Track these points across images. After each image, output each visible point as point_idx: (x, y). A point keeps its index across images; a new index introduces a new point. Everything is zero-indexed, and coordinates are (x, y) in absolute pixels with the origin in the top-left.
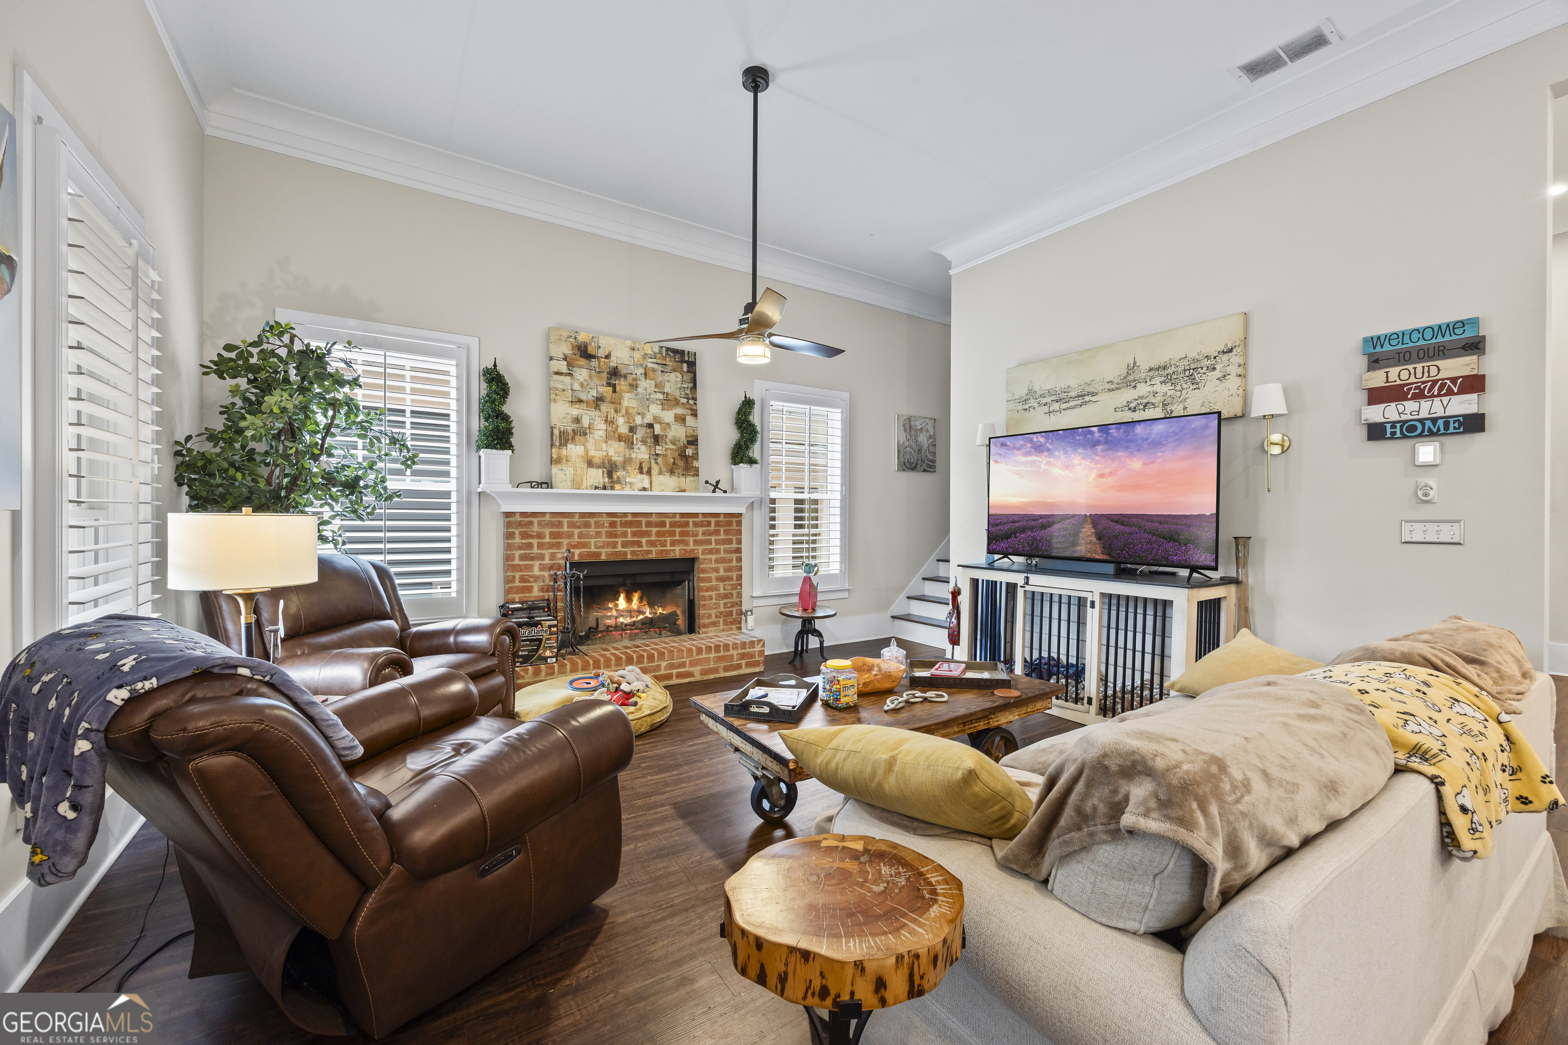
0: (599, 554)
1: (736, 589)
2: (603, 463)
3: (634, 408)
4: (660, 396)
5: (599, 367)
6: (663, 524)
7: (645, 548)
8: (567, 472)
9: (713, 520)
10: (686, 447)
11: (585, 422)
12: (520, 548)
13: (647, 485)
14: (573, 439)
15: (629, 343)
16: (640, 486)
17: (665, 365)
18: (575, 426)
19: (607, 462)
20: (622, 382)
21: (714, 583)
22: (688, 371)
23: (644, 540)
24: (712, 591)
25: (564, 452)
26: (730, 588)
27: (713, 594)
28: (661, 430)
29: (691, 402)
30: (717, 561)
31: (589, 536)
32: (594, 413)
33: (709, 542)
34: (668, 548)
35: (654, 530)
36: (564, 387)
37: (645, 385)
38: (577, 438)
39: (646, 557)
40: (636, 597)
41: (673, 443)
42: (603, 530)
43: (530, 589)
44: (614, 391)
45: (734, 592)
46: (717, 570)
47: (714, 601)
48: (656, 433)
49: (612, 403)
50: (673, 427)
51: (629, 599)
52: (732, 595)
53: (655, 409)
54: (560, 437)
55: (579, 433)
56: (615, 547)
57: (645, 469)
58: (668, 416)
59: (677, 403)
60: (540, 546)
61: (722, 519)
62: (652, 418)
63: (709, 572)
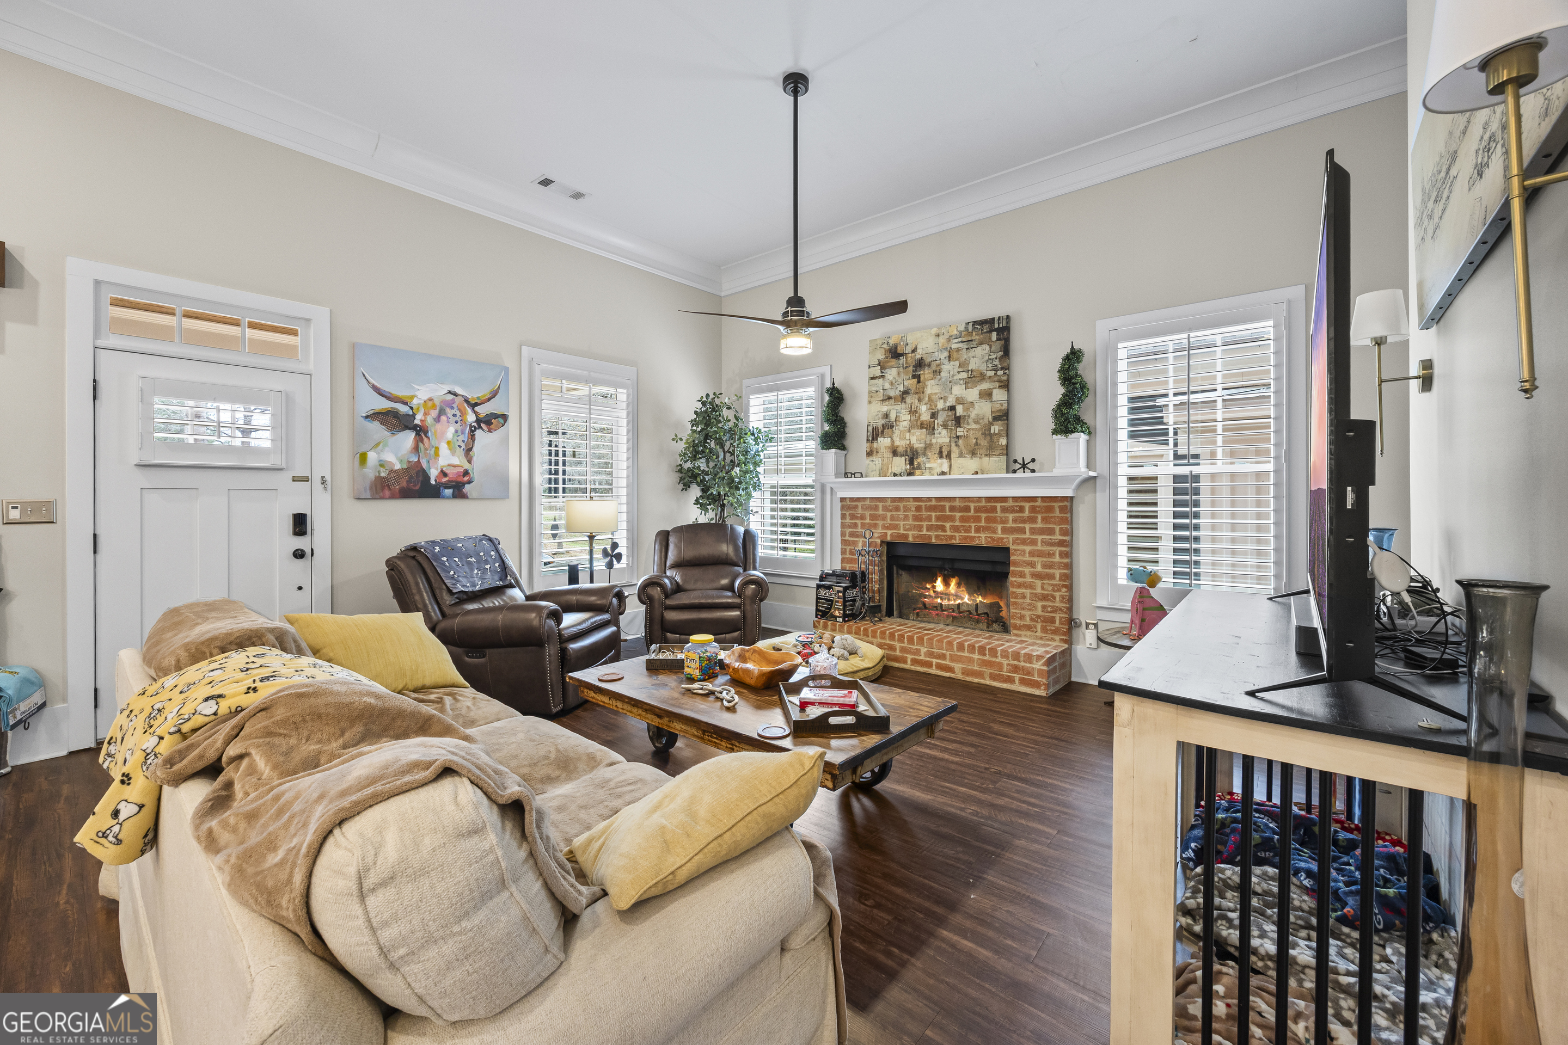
0: (906, 536)
1: (1059, 590)
2: (906, 451)
3: (936, 394)
4: (964, 375)
5: (906, 363)
6: (967, 509)
7: (948, 533)
8: (877, 463)
9: (1027, 506)
10: (991, 424)
11: (893, 416)
12: (850, 527)
13: (946, 469)
14: (883, 432)
15: (934, 331)
16: (939, 470)
17: (971, 341)
18: (884, 421)
19: (909, 450)
21: (1028, 579)
22: (998, 339)
23: (948, 525)
24: (1026, 588)
25: (875, 445)
26: (1050, 588)
27: (1028, 592)
28: (964, 411)
29: (1000, 373)
30: (1032, 554)
31: (898, 519)
32: (899, 407)
33: (1022, 531)
34: (973, 534)
35: (958, 515)
36: (877, 389)
38: (886, 431)
39: (950, 542)
40: (953, 582)
41: (976, 422)
42: (910, 514)
43: (856, 561)
44: (919, 382)
45: (1057, 594)
46: (1032, 565)
47: (1028, 601)
48: (958, 415)
49: (917, 393)
50: (977, 406)
51: (946, 583)
52: (1055, 598)
53: (958, 390)
54: (873, 432)
55: (887, 426)
56: (920, 531)
57: (945, 453)
58: (972, 394)
59: (982, 377)
60: (863, 526)
61: (1039, 503)
62: (954, 400)
63: (1021, 566)
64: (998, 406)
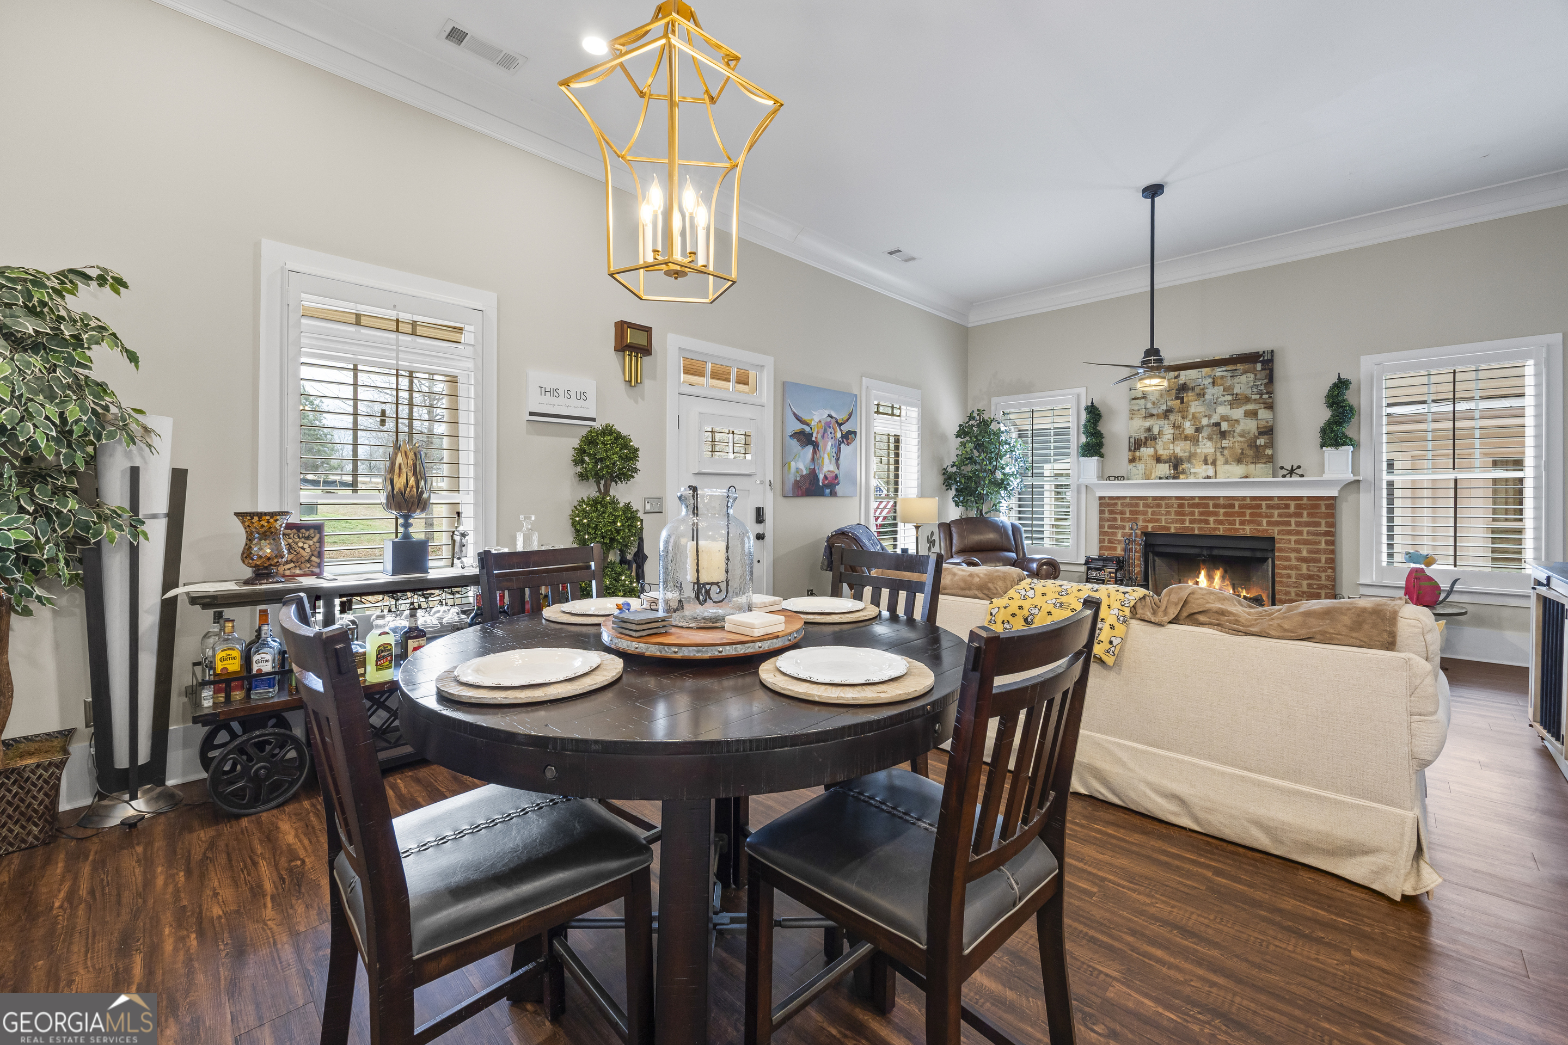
0: (1169, 528)
1: (1324, 571)
2: (1170, 459)
3: (1200, 413)
4: (1229, 398)
5: (1169, 387)
6: (1232, 506)
7: (1212, 525)
8: (1140, 468)
9: (1292, 504)
10: (1256, 438)
11: (1156, 430)
12: (1108, 520)
13: (1211, 473)
14: (1145, 443)
16: (1205, 475)
17: (1236, 370)
18: (1146, 434)
19: (1173, 458)
20: (1190, 394)
21: (1294, 562)
22: (1262, 369)
23: (1211, 519)
24: (1292, 569)
25: (1137, 454)
26: (1316, 569)
27: (1293, 573)
28: (1229, 427)
29: (1265, 396)
30: (1297, 542)
31: (1160, 514)
32: (1162, 423)
33: (1289, 524)
34: (1237, 526)
35: (1222, 511)
36: (1139, 408)
37: (1211, 392)
38: (1149, 442)
39: (1213, 533)
40: (1217, 574)
41: (1241, 436)
42: (1173, 510)
43: (1115, 549)
44: (1182, 402)
45: (1323, 575)
46: (1298, 551)
47: (1293, 580)
48: (1223, 429)
49: (1180, 412)
50: (1242, 423)
52: (1320, 578)
53: (1223, 410)
54: (1135, 443)
55: (1150, 438)
56: (1183, 524)
57: (1210, 461)
58: (1238, 413)
59: (1247, 400)
60: (1122, 520)
61: (1305, 501)
62: (1219, 418)
63: (1286, 552)
64: (1264, 423)
